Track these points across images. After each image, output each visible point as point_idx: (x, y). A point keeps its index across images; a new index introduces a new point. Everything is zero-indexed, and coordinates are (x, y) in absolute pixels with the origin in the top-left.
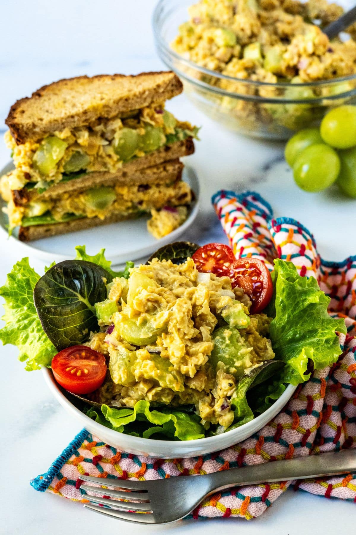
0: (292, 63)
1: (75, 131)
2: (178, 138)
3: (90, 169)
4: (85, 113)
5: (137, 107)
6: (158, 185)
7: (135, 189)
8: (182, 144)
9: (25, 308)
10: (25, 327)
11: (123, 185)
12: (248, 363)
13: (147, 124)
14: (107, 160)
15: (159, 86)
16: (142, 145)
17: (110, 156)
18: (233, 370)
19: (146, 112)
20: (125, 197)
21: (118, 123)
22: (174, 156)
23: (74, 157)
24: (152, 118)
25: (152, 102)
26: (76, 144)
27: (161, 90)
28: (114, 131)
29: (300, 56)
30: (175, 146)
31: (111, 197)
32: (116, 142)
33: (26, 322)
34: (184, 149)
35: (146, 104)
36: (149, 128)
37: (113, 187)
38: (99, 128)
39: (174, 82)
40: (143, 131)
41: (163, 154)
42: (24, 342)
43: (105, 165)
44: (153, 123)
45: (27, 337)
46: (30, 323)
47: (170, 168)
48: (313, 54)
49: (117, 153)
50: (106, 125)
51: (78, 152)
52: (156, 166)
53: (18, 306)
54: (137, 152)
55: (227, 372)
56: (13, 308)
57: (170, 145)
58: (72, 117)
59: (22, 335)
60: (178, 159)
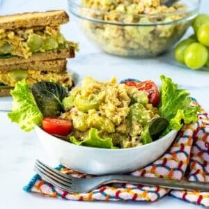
0: (141, 11)
1: (7, 31)
2: (65, 47)
3: (13, 53)
4: (13, 23)
5: (43, 24)
6: (52, 72)
7: (39, 72)
8: (68, 51)
9: (25, 101)
10: (25, 111)
11: (32, 69)
12: (149, 117)
13: (47, 35)
14: (23, 49)
15: (55, 16)
16: (44, 46)
17: (25, 47)
18: (141, 121)
19: (47, 28)
20: (33, 76)
21: (31, 31)
22: (63, 57)
23: (5, 45)
24: (50, 31)
25: (51, 23)
26: (7, 38)
27: (56, 17)
28: (28, 35)
29: (145, 7)
30: (63, 51)
31: (25, 75)
32: (29, 40)
33: (26, 107)
34: (68, 53)
35: (48, 24)
36: (48, 37)
37: (27, 70)
38: (20, 32)
39: (64, 15)
40: (44, 38)
41: (56, 54)
42: (24, 118)
43: (22, 52)
44: (50, 34)
45: (26, 116)
46: (28, 108)
47: (59, 62)
48: (152, 6)
49: (29, 46)
50: (24, 32)
51: (7, 43)
52: (52, 60)
53: (21, 100)
54: (41, 49)
55: (138, 122)
56: (18, 101)
57: (61, 50)
58: (6, 24)
59: (22, 115)
60: (65, 59)
